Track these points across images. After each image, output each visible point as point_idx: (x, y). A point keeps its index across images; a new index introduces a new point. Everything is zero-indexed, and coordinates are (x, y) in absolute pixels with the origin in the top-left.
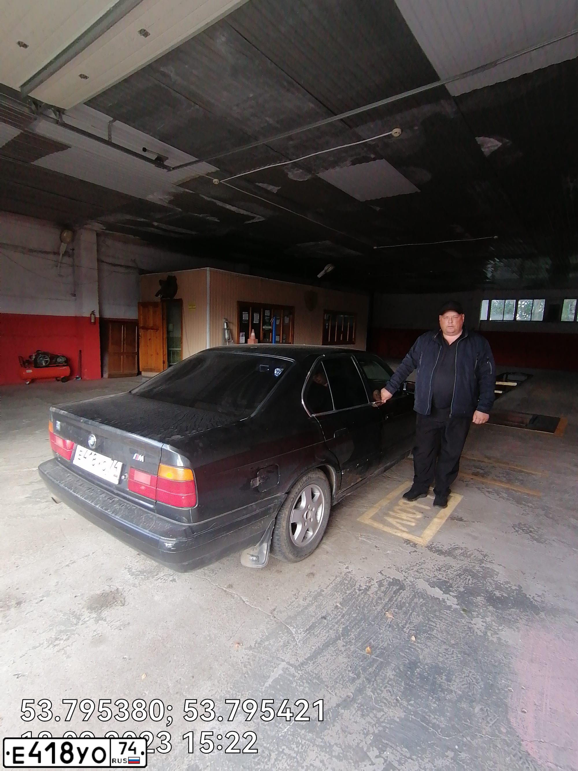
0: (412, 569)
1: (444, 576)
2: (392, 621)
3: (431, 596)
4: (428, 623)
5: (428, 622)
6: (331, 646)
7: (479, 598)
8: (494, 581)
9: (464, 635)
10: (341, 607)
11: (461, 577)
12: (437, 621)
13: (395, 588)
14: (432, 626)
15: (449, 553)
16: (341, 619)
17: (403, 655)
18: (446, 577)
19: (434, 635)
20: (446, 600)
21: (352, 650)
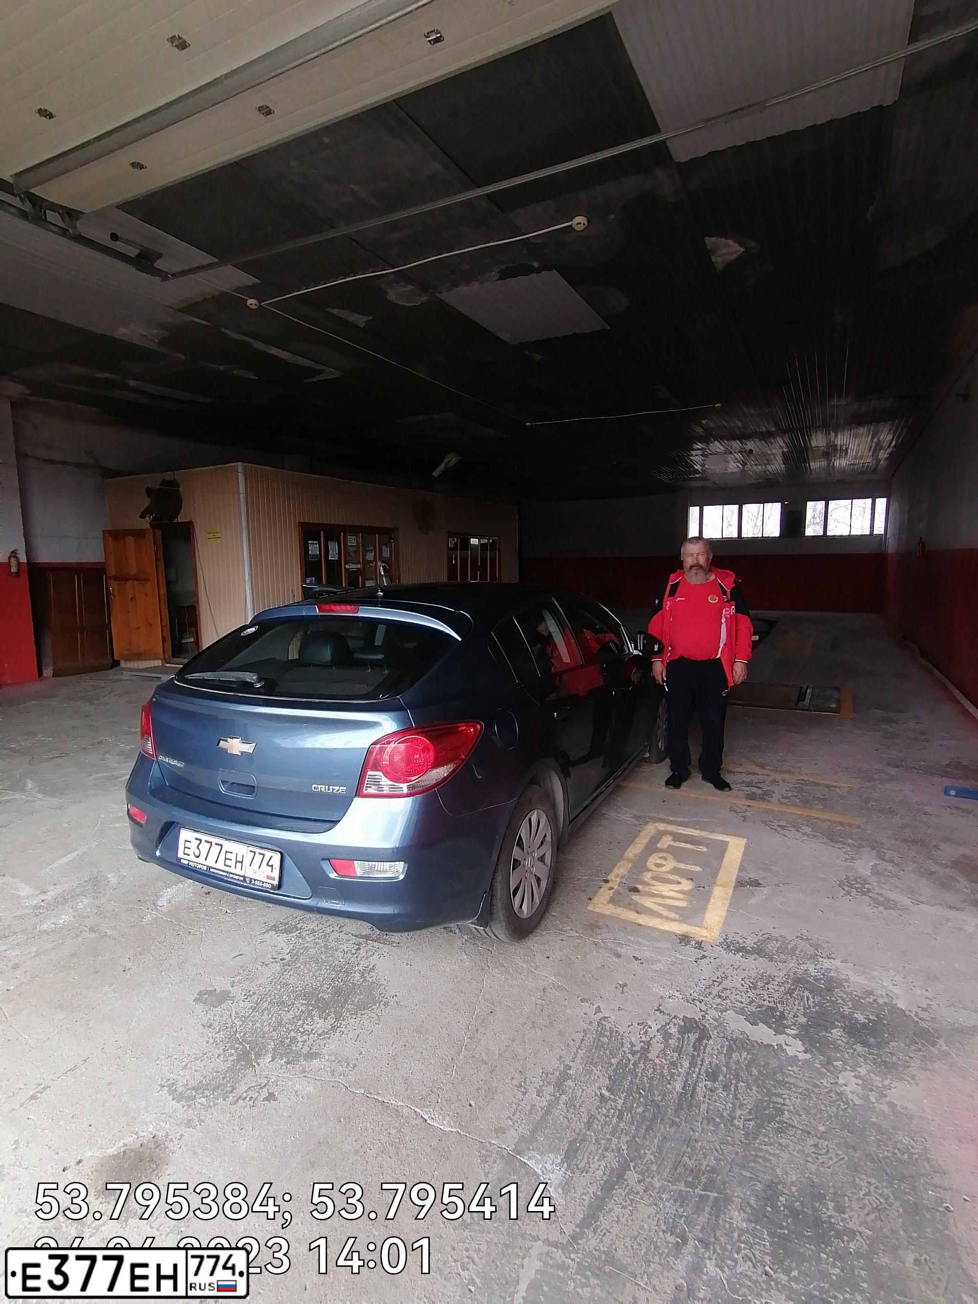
0: (710, 993)
1: (766, 997)
2: (708, 1108)
3: (757, 1042)
4: (769, 1101)
5: (770, 1097)
6: (616, 1187)
7: (834, 1031)
8: (846, 993)
9: (834, 1109)
10: (612, 1097)
11: (794, 995)
12: (782, 1092)
13: (693, 1037)
14: (778, 1103)
15: (759, 951)
16: (618, 1123)
17: (748, 1174)
18: (771, 1000)
19: (786, 1123)
20: (785, 1047)
21: (657, 1185)
